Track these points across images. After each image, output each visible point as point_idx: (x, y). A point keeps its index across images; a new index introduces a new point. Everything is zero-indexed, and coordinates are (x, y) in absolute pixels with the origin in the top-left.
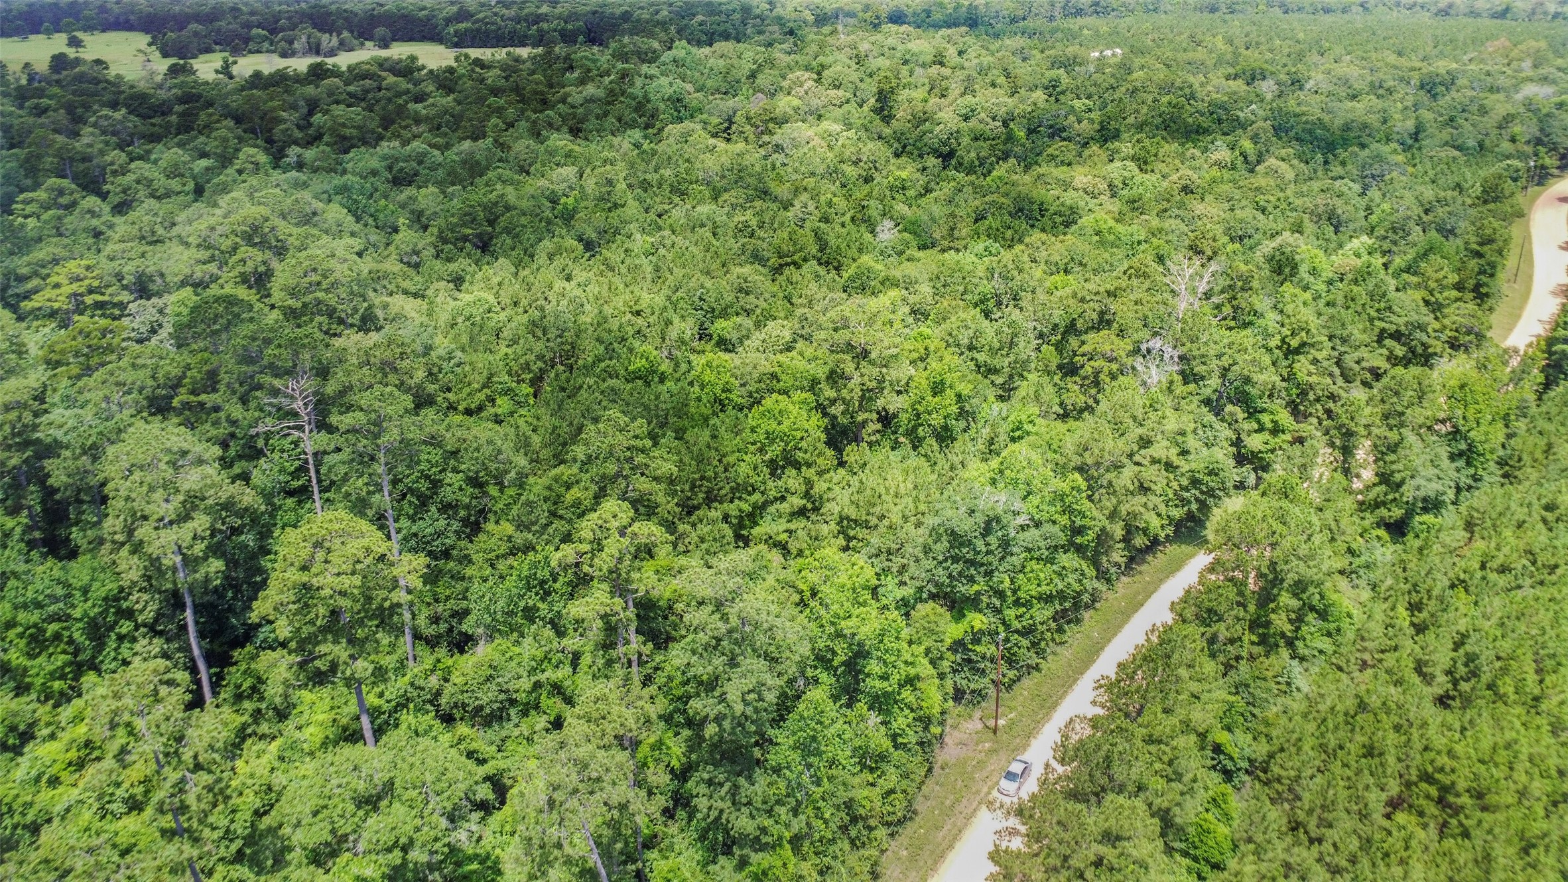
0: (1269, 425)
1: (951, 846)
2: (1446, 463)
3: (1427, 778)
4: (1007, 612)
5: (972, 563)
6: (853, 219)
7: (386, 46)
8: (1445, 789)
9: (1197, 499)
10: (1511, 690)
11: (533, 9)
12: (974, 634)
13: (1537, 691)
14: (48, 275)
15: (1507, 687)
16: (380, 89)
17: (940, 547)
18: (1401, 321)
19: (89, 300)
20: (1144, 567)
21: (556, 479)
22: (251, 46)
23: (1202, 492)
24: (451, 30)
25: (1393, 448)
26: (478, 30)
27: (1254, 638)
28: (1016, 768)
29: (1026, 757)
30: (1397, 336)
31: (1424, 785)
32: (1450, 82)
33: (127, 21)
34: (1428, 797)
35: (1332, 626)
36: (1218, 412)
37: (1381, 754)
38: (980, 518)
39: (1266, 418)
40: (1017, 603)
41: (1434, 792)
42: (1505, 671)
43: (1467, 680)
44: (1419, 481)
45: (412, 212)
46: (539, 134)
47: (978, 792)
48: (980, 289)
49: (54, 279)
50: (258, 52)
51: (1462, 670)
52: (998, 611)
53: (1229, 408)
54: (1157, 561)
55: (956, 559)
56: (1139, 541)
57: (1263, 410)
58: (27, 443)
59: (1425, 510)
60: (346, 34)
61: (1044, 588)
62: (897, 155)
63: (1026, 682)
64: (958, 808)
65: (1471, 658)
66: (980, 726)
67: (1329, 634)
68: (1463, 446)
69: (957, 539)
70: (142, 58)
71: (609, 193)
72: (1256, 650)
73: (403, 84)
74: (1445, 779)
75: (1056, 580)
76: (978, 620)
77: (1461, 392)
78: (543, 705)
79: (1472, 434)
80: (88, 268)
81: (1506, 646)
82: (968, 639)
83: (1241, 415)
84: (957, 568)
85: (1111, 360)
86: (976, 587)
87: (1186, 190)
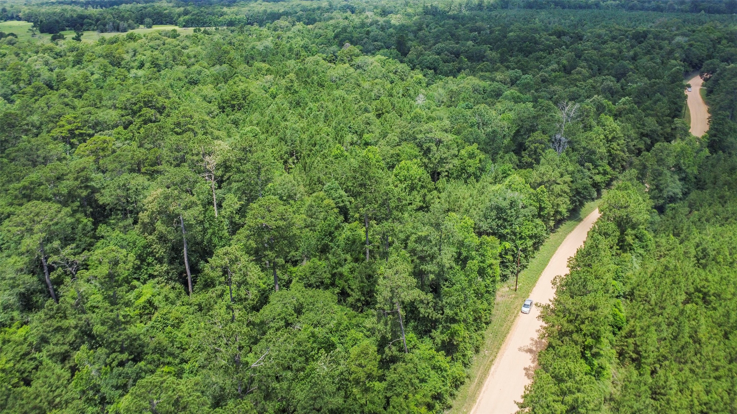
0: (602, 171)
1: (508, 333)
2: (678, 182)
3: (698, 290)
4: (517, 242)
5: (505, 220)
6: (403, 95)
7: (151, 27)
8: (705, 294)
9: (579, 200)
10: (722, 260)
11: (219, 9)
12: (505, 250)
13: (731, 260)
14: (57, 122)
15: (720, 259)
16: (164, 44)
17: (493, 214)
18: (649, 129)
19: (77, 132)
20: (558, 230)
21: (317, 197)
22: (84, 27)
23: (581, 197)
24: (181, 19)
25: (660, 174)
26: (195, 19)
27: (618, 247)
28: (528, 303)
29: (530, 298)
30: (647, 135)
31: (697, 293)
32: (645, 35)
33: (17, 16)
34: (699, 297)
35: (645, 244)
36: (583, 165)
37: (679, 283)
38: (508, 202)
39: (601, 169)
40: (521, 238)
41: (701, 296)
42: (718, 253)
43: (703, 259)
44: (670, 189)
45: (202, 96)
46: (248, 62)
47: (514, 313)
48: (471, 121)
49: (61, 123)
50: (88, 30)
51: (701, 255)
52: (514, 241)
53: (587, 164)
54: (563, 227)
55: (499, 219)
56: (558, 217)
57: (600, 165)
58: (87, 187)
59: (671, 202)
60: (130, 21)
61: (530, 233)
62: (413, 69)
63: (522, 272)
64: (507, 319)
65: (704, 250)
66: (508, 289)
67: (643, 248)
68: (684, 175)
69: (499, 210)
70: (31, 33)
71: (292, 86)
72: (618, 252)
73: (175, 42)
74: (705, 290)
75: (535, 229)
76: (508, 245)
77: (682, 153)
78: (336, 283)
79: (687, 170)
80: (75, 118)
81: (717, 245)
82: (503, 253)
83: (591, 167)
84: (500, 222)
85: (540, 143)
86: (507, 231)
87: (543, 81)
